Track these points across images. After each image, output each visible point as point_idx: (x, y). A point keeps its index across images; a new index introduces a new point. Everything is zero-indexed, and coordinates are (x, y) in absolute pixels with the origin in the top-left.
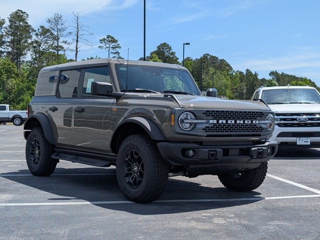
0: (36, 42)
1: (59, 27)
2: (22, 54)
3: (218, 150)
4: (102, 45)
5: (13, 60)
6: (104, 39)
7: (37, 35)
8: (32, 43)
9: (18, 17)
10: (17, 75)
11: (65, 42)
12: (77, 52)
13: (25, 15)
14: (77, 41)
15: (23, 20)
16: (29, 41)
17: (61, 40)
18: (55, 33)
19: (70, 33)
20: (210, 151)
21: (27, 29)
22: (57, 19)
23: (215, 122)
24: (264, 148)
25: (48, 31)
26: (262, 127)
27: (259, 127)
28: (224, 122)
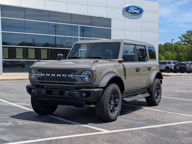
3: (42, 90)
20: (38, 90)
23: (44, 75)
26: (75, 79)
27: (73, 79)
28: (49, 75)
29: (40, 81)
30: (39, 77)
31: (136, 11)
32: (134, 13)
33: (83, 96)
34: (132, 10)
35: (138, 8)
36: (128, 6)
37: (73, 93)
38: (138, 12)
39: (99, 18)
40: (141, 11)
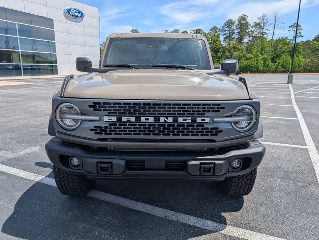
0: (252, 31)
1: (265, 22)
2: (243, 39)
4: (290, 29)
5: (239, 42)
6: (292, 26)
7: (252, 27)
8: (249, 32)
9: (243, 18)
10: (239, 50)
11: (267, 30)
12: (274, 35)
13: (246, 17)
14: (275, 28)
15: (245, 20)
16: (248, 31)
17: (266, 28)
18: (262, 25)
19: (271, 24)
20: (99, 162)
21: (247, 25)
22: (264, 17)
23: (114, 119)
24: (217, 162)
25: (259, 24)
26: (218, 129)
27: (212, 129)
28: (133, 119)
29: (104, 136)
30: (98, 124)
31: (77, 14)
32: (75, 16)
33: (234, 168)
34: (74, 13)
35: (79, 12)
36: (68, 8)
37: (215, 164)
38: (80, 15)
39: (40, 17)
40: (83, 15)
